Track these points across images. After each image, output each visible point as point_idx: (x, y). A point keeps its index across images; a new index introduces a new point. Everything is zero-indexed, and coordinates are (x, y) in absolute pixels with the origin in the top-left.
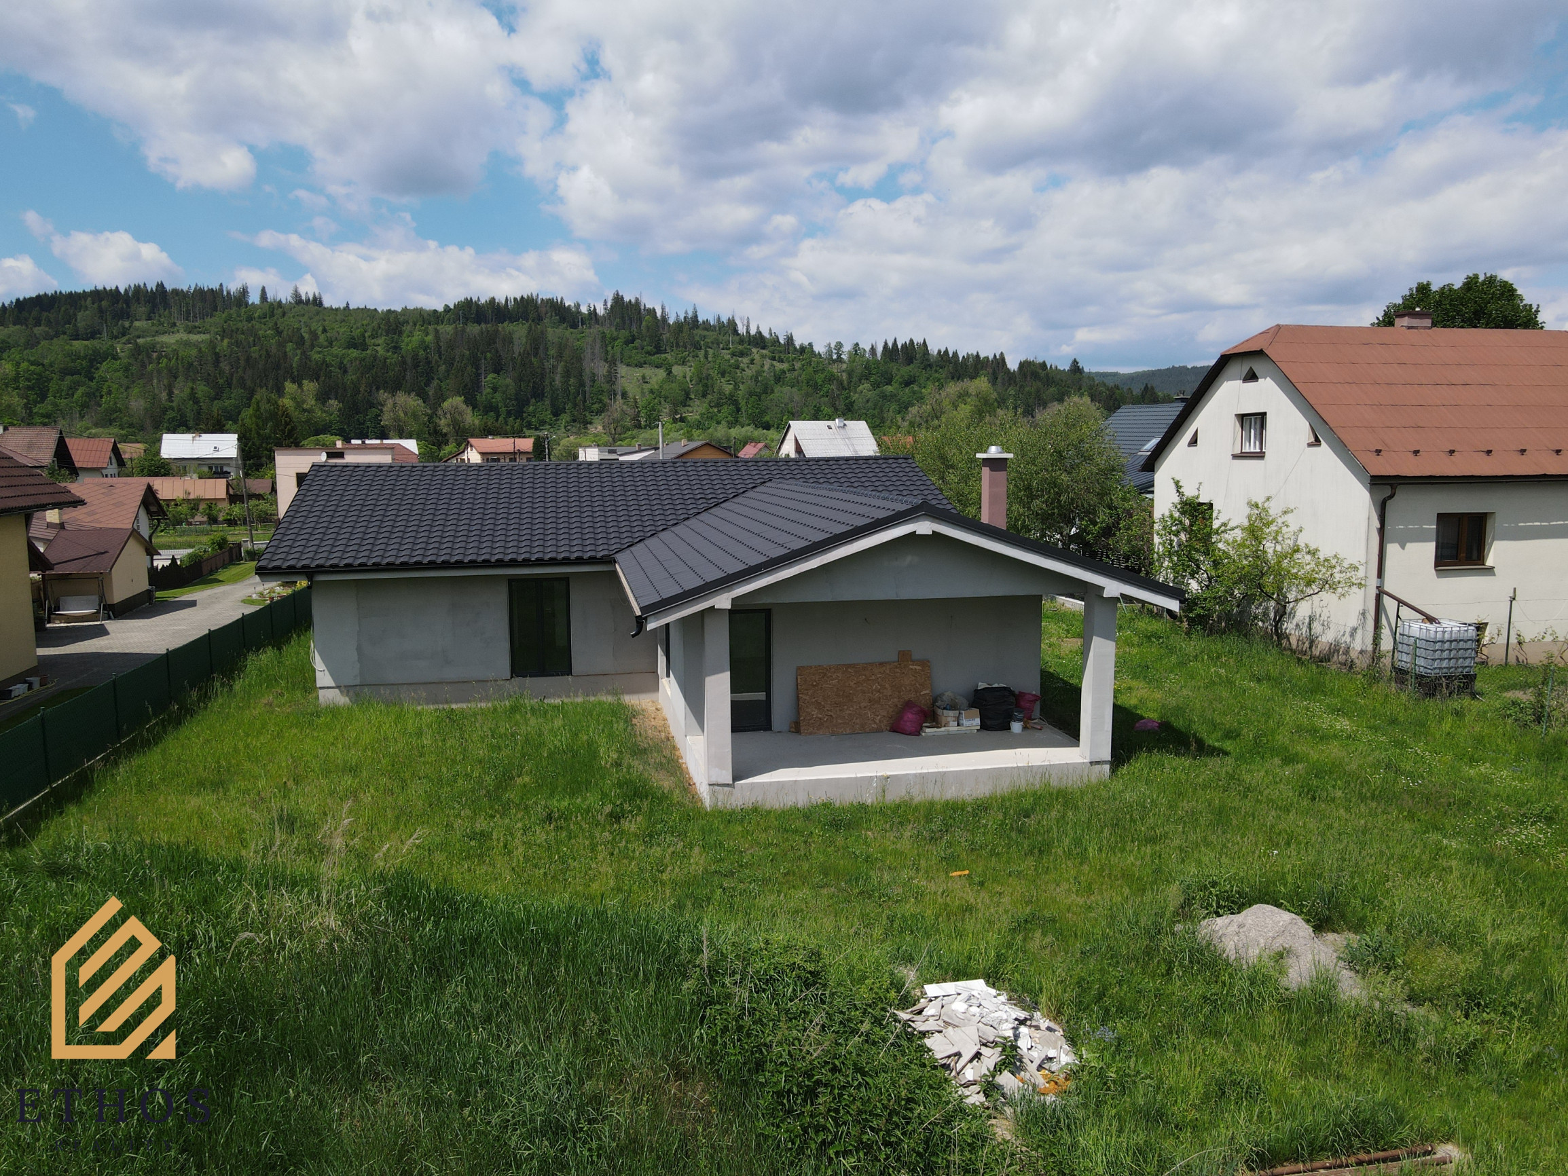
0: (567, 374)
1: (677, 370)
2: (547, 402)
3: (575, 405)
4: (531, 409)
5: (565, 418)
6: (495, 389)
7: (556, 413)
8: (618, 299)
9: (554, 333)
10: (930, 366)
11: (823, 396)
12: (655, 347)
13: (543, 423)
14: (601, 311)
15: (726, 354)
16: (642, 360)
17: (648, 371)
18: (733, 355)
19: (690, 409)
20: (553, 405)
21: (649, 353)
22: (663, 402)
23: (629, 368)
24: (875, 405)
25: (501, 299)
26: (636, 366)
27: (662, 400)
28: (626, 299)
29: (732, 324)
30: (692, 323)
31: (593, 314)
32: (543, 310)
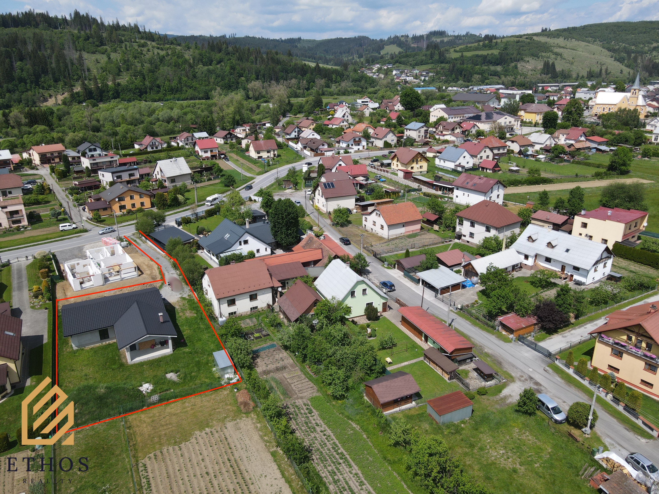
0: (58, 61)
1: (113, 56)
2: (51, 76)
3: (65, 77)
4: (43, 79)
5: (61, 84)
6: (22, 70)
7: (56, 81)
8: (77, 14)
9: (46, 34)
10: (229, 53)
11: (182, 70)
12: (100, 42)
13: (50, 86)
14: (68, 18)
15: (136, 47)
16: (95, 50)
17: (98, 56)
18: (139, 46)
19: (122, 77)
20: (53, 77)
21: (97, 46)
22: (108, 74)
23: (88, 54)
24: (206, 75)
25: (14, 13)
26: (92, 53)
27: (107, 72)
28: (81, 14)
29: (136, 26)
30: (116, 27)
31: (65, 20)
32: (38, 19)
